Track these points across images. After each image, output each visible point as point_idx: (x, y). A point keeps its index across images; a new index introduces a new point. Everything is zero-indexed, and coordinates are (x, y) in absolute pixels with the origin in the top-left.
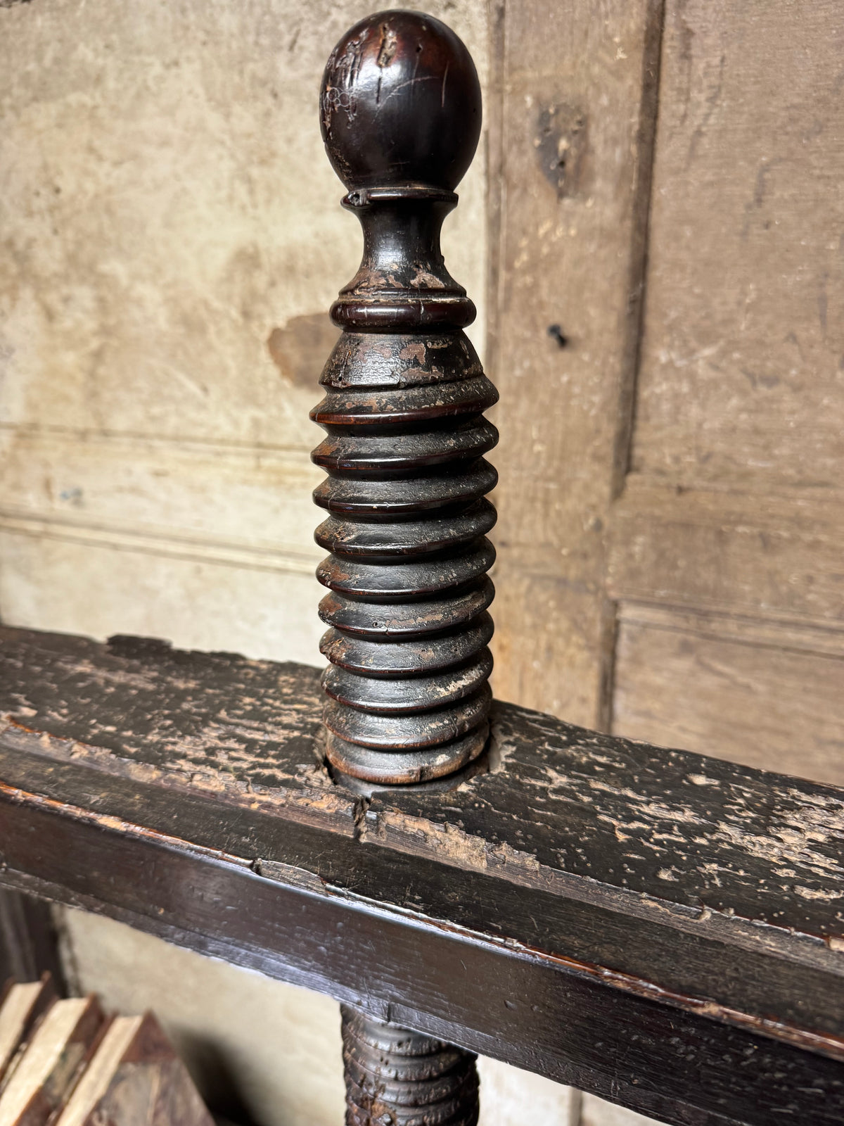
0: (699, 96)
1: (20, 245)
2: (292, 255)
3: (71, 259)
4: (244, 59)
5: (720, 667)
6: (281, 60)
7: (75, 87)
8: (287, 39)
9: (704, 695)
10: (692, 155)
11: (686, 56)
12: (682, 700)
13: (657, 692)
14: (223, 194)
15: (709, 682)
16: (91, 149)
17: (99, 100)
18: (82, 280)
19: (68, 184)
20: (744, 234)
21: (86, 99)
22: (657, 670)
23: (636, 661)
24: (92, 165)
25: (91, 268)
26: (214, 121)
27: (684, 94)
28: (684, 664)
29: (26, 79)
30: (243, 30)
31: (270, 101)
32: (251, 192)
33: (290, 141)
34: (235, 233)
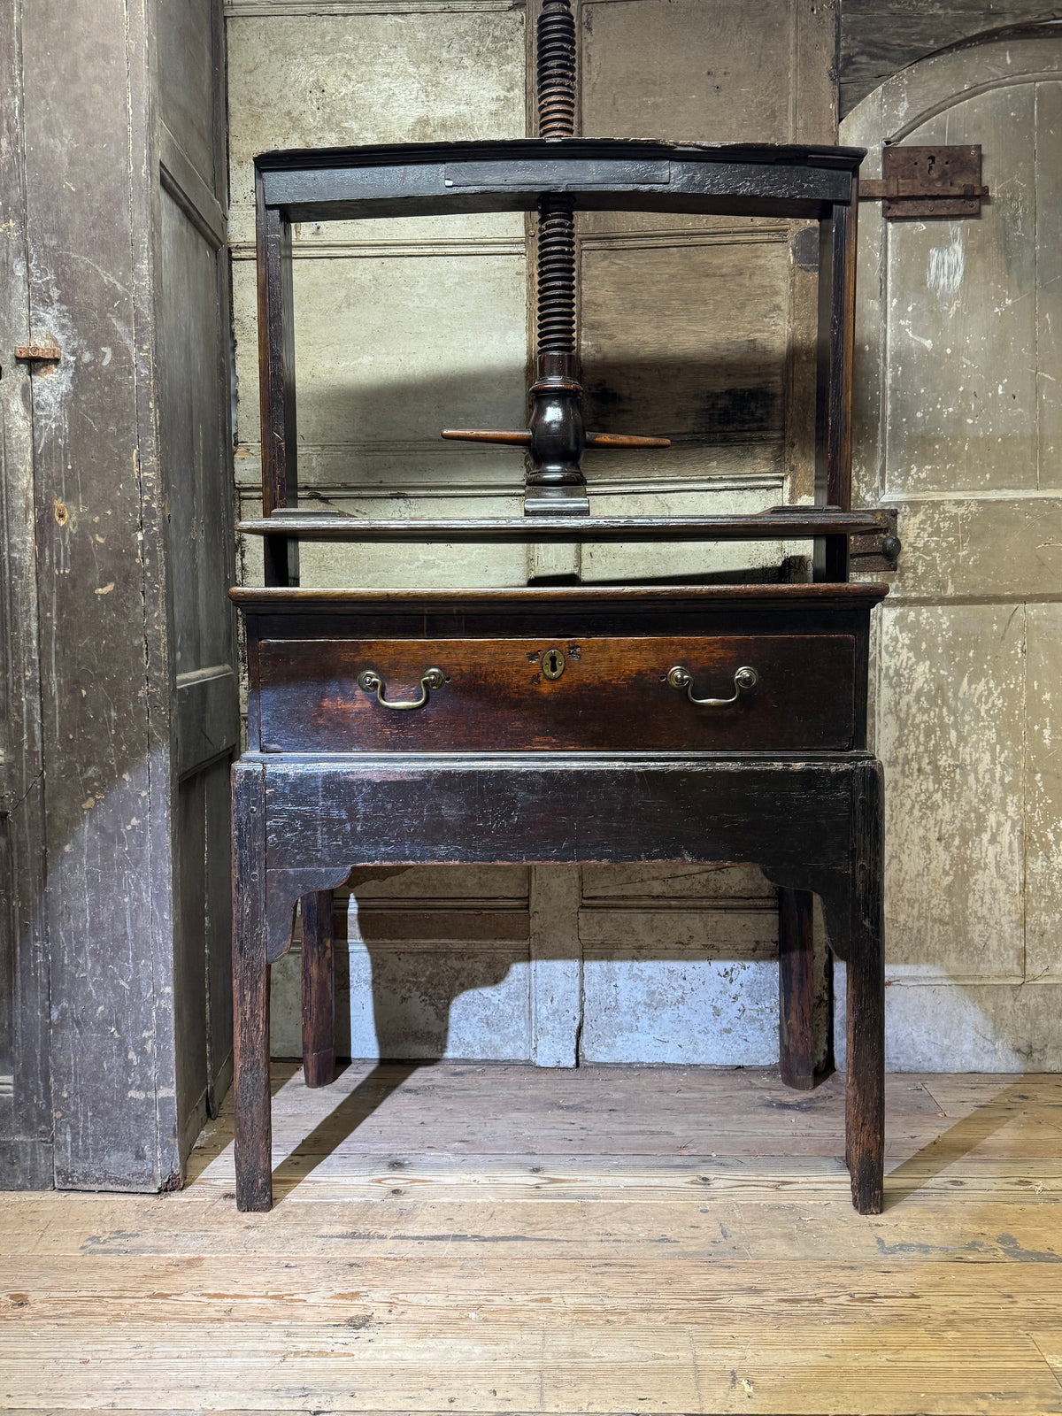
0: (594, 74)
1: (295, 114)
2: (444, 120)
3: (328, 121)
4: (427, 49)
5: (617, 261)
6: (444, 51)
7: (340, 50)
8: (447, 44)
9: (613, 274)
10: (594, 90)
11: (589, 62)
12: (606, 279)
13: (597, 277)
14: (414, 96)
15: (614, 268)
16: (345, 75)
17: (353, 56)
18: (332, 130)
19: (329, 89)
20: (611, 113)
21: (347, 56)
22: (596, 268)
23: (588, 266)
24: (345, 81)
25: (338, 125)
26: (411, 69)
27: (590, 72)
28: (606, 263)
29: (313, 45)
30: (428, 38)
31: (438, 64)
32: (427, 96)
33: (446, 79)
34: (419, 111)
